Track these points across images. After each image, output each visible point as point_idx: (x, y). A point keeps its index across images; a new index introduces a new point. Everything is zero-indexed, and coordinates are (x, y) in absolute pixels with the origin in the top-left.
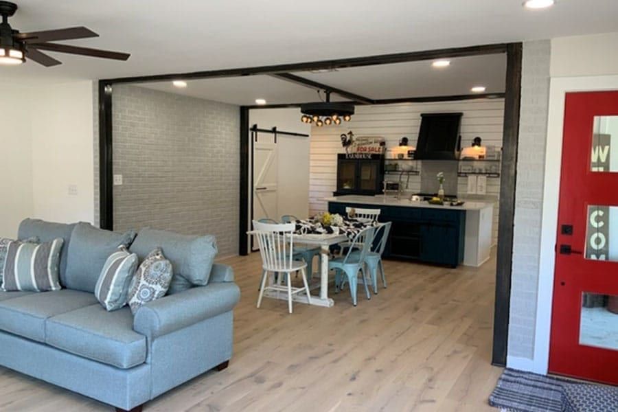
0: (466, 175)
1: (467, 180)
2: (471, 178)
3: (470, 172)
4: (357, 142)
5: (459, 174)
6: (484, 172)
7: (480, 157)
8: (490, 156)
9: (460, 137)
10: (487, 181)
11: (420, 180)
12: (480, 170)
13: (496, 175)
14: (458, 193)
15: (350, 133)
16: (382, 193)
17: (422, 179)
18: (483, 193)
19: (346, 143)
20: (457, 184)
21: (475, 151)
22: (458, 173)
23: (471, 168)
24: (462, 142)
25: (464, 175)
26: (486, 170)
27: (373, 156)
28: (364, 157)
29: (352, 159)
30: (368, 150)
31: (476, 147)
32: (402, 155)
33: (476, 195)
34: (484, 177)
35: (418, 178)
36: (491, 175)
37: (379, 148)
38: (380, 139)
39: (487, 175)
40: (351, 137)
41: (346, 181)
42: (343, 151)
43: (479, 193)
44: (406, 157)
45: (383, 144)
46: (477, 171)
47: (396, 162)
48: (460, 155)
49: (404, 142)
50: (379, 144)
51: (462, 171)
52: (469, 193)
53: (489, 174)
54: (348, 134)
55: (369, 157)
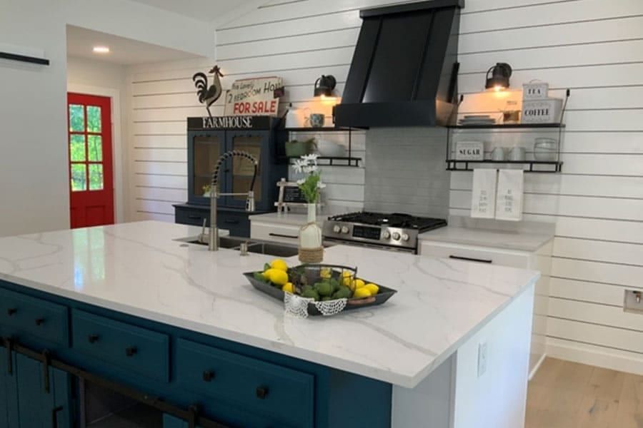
0: (468, 166)
1: (471, 180)
2: (482, 175)
3: (480, 157)
4: (235, 93)
5: (452, 165)
6: (516, 157)
7: (507, 116)
8: (533, 113)
9: (456, 66)
10: (525, 181)
11: (362, 180)
12: (507, 152)
13: (553, 168)
14: (452, 212)
15: (216, 70)
16: (274, 210)
17: (367, 175)
18: (514, 215)
19: (208, 94)
20: (447, 189)
21: (495, 102)
22: (449, 162)
23: (481, 147)
24: (460, 79)
25: (463, 166)
26: (524, 151)
27: (255, 120)
28: (237, 123)
29: (216, 129)
30: (252, 108)
31: (498, 92)
32: (321, 118)
33: (493, 221)
34: (517, 173)
35: (357, 175)
36: (535, 167)
37: (273, 102)
38: (274, 82)
39: (527, 167)
40: (217, 80)
41: (207, 181)
42: (200, 111)
43: (503, 216)
44: (329, 122)
45: (280, 92)
46: (499, 157)
47: (309, 135)
48: (455, 112)
49: (327, 85)
50: (272, 93)
51: (458, 157)
52: (475, 214)
53: (531, 163)
54: (211, 72)
55: (248, 124)
